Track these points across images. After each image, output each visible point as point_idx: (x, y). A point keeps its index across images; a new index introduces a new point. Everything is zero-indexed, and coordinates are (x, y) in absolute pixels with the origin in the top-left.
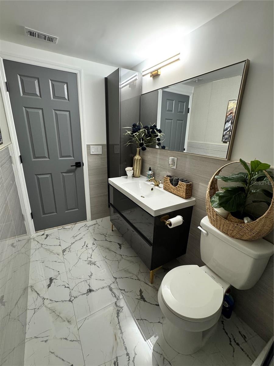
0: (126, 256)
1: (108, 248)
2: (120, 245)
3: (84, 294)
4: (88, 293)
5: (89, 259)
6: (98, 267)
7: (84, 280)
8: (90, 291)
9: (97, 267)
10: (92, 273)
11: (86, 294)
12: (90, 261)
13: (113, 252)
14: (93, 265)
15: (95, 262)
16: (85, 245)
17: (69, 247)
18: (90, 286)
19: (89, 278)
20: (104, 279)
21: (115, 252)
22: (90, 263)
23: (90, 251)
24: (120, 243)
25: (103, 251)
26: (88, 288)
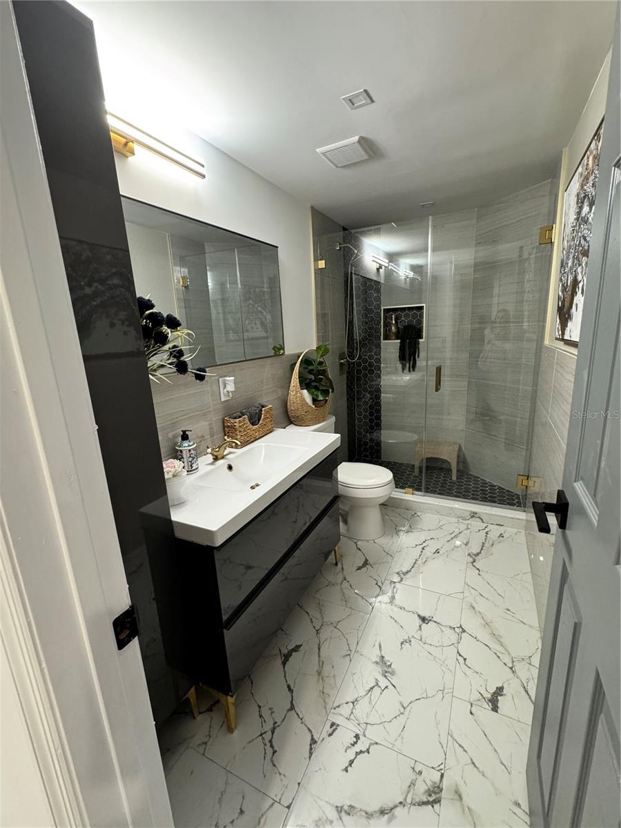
0: (312, 622)
1: (319, 674)
2: (286, 658)
3: (436, 622)
4: (429, 619)
5: (383, 682)
6: (380, 646)
7: (425, 643)
8: (423, 619)
9: (383, 648)
10: (402, 644)
11: (433, 619)
12: (386, 677)
13: (321, 654)
14: (386, 658)
15: (377, 663)
16: (357, 754)
17: (409, 801)
18: (420, 626)
19: (412, 640)
20: (389, 618)
21: (319, 649)
22: (390, 670)
23: (362, 709)
24: (279, 661)
25: (334, 676)
26: (424, 626)
